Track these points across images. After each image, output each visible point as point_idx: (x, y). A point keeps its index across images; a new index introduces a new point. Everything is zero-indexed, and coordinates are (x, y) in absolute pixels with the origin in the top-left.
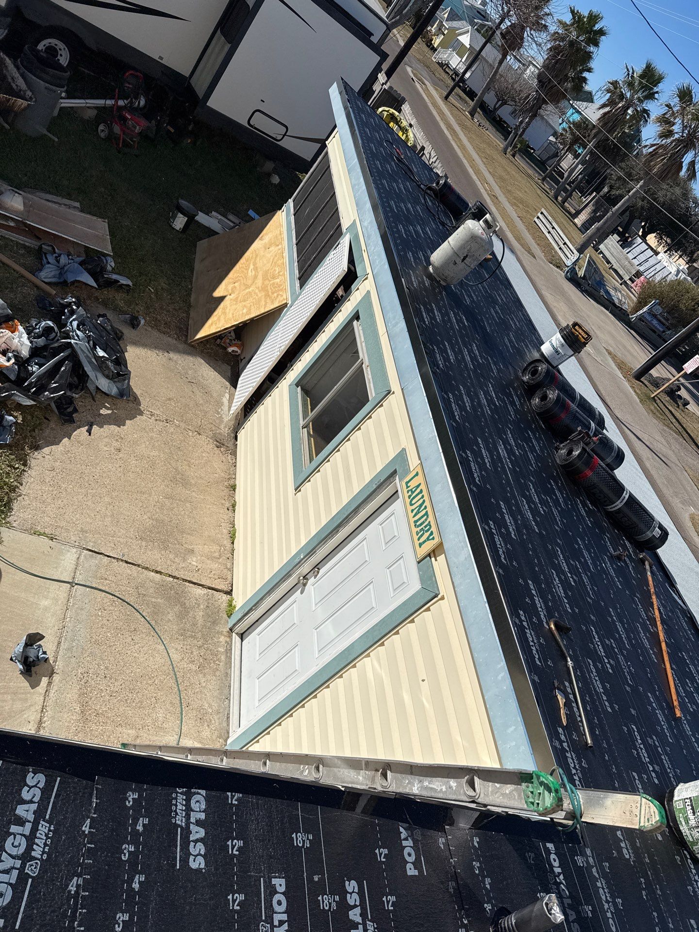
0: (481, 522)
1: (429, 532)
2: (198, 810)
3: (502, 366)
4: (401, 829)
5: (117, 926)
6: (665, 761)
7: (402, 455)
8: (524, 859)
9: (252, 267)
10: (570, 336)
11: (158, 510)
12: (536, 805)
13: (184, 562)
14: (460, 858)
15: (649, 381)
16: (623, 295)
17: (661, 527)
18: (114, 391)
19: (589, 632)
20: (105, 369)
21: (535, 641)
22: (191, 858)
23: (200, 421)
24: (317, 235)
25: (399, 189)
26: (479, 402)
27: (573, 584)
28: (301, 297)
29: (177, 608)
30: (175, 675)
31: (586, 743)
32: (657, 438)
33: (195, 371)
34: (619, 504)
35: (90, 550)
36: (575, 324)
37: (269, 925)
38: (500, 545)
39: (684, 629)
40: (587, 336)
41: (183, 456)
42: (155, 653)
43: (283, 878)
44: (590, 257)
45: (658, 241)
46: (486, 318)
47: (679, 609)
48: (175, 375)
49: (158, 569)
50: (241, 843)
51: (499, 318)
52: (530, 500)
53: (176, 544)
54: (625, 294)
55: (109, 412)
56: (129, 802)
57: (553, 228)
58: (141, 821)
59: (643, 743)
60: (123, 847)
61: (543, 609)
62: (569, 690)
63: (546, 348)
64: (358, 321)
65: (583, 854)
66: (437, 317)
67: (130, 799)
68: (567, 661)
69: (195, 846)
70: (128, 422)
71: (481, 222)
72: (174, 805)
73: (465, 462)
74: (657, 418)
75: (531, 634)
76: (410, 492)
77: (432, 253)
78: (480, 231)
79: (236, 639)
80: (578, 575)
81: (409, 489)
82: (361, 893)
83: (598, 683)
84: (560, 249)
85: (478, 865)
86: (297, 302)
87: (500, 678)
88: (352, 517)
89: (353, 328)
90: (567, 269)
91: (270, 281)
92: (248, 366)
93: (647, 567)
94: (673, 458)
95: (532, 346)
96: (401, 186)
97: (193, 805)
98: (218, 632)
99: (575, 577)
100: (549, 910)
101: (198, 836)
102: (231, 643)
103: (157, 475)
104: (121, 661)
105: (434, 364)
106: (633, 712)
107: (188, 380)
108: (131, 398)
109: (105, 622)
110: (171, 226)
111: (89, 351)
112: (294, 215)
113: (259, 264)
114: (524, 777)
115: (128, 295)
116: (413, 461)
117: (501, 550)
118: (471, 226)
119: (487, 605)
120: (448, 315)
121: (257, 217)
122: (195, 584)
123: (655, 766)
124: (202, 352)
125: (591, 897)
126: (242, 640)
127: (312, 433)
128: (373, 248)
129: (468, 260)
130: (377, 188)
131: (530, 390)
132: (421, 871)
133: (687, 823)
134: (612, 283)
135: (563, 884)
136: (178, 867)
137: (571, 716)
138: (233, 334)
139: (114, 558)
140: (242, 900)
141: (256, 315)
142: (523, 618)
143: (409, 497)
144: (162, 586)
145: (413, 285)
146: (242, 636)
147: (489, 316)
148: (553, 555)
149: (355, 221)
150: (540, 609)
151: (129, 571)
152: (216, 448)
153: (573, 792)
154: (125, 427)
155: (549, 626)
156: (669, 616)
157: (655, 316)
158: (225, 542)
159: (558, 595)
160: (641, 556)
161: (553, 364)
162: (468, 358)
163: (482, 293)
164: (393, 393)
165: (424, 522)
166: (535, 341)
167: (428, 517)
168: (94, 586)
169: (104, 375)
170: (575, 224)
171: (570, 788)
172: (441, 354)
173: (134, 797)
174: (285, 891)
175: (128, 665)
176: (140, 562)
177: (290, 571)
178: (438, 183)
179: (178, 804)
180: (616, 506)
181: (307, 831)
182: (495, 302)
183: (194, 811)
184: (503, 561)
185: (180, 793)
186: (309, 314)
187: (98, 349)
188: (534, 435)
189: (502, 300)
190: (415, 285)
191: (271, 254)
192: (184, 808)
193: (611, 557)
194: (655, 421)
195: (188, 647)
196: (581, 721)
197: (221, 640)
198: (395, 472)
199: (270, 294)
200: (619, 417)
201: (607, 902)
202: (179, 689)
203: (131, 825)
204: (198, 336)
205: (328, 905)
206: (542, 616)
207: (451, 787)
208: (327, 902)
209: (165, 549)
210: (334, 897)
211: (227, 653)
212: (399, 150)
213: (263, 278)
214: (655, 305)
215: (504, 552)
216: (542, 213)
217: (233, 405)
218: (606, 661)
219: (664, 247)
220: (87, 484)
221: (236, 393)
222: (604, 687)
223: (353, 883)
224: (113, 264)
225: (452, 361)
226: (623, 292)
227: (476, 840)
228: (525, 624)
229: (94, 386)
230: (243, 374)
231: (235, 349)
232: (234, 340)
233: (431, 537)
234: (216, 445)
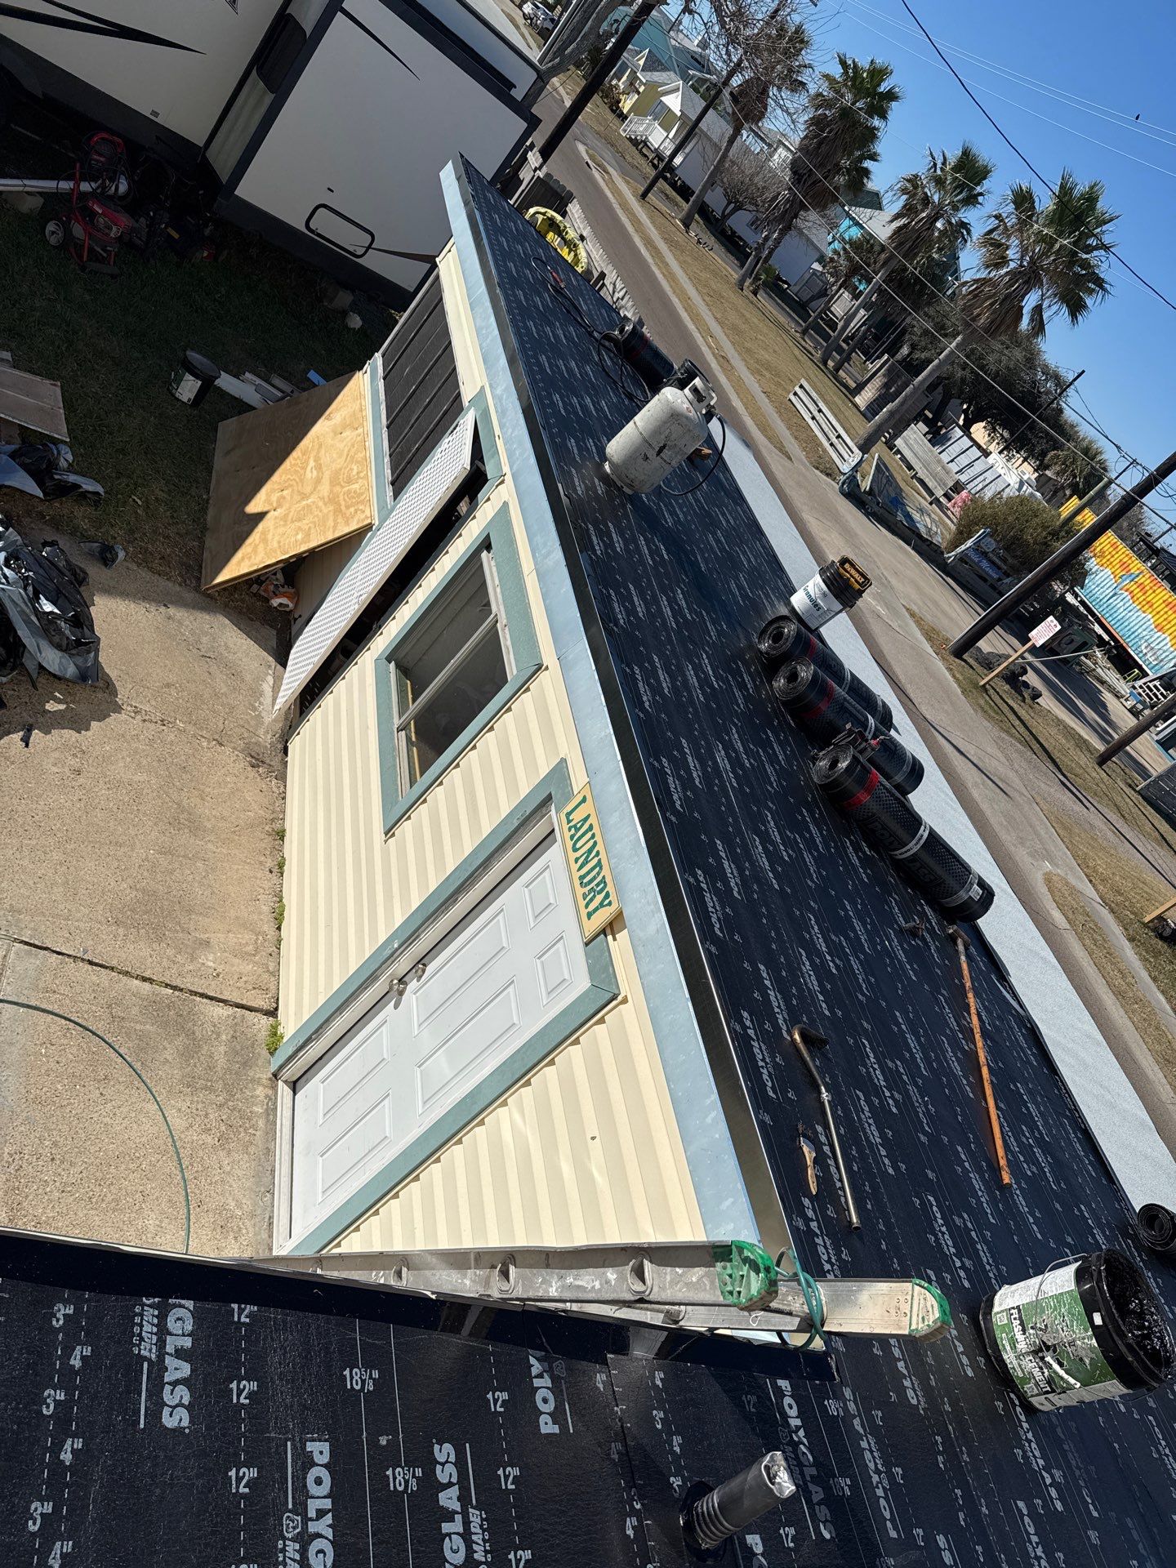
0: (683, 871)
1: (604, 893)
2: (180, 1332)
3: (725, 626)
4: (532, 1361)
5: (30, 1523)
6: (982, 1254)
7: (560, 771)
8: (740, 1405)
9: (312, 463)
10: (836, 580)
11: (145, 874)
12: (735, 1294)
13: (192, 961)
14: (631, 1404)
15: (977, 660)
16: (933, 520)
17: (982, 884)
18: (71, 671)
19: (859, 1048)
20: (53, 633)
21: (768, 1060)
22: (166, 1411)
23: (222, 721)
24: (422, 412)
25: (556, 336)
26: (685, 681)
27: (834, 971)
28: (394, 513)
29: (180, 1041)
30: (178, 1153)
31: (850, 1222)
32: (989, 750)
33: (214, 639)
34: (914, 847)
35: (26, 943)
36: (845, 561)
37: (299, 1518)
38: (714, 907)
39: (1021, 1047)
40: (863, 580)
41: (191, 781)
42: (141, 1117)
43: (326, 1441)
44: (880, 458)
45: (989, 435)
46: (699, 548)
47: (1012, 1015)
48: (178, 644)
49: (147, 974)
50: (254, 1386)
51: (722, 549)
52: (765, 839)
53: (177, 932)
54: (937, 519)
55: (62, 707)
56: (58, 1320)
57: (820, 411)
58: (77, 1352)
59: (946, 1224)
60: (46, 1393)
61: (782, 1010)
62: (823, 1139)
63: (798, 600)
64: (489, 552)
65: (839, 1397)
66: (617, 545)
67: (60, 1315)
68: (820, 1093)
69: (172, 1391)
70: (94, 724)
71: (687, 390)
72: (137, 1324)
73: (659, 776)
74: (990, 718)
75: (760, 1049)
76: (573, 829)
77: (609, 441)
78: (685, 406)
79: (284, 1090)
80: (844, 957)
81: (571, 824)
82: (460, 1464)
83: (873, 1128)
84: (832, 445)
85: (662, 1415)
86: (387, 522)
87: (709, 1120)
88: (480, 874)
89: (482, 564)
90: (843, 478)
91: (343, 487)
92: (307, 629)
93: (961, 948)
94: (1017, 782)
95: (775, 596)
96: (560, 332)
97: (171, 1323)
98: (253, 1081)
99: (837, 961)
100: (772, 1479)
101: (178, 1375)
102: (276, 1099)
103: (145, 814)
104: (80, 1131)
105: (609, 618)
106: (931, 1175)
107: (201, 653)
108: (101, 684)
109: (53, 1065)
110: (173, 395)
111: (25, 603)
112: (384, 379)
113: (325, 459)
114: (719, 1253)
115: (96, 510)
116: (578, 778)
117: (715, 916)
118: (671, 396)
119: (690, 1004)
120: (635, 541)
121: (322, 382)
122: (211, 998)
123: (964, 1260)
124: (226, 606)
125: (849, 1462)
126: (295, 1093)
127: (414, 739)
128: (510, 431)
129: (666, 453)
130: (518, 334)
131: (772, 665)
132: (564, 1427)
133: (1013, 1347)
134: (916, 501)
135: (804, 1445)
136: (142, 1426)
137: (825, 1180)
138: (280, 576)
139: (69, 956)
140: (254, 1478)
141: (320, 543)
142: (748, 1023)
143: (572, 837)
144: (153, 1003)
145: (575, 490)
146: (294, 1086)
147: (705, 546)
148: (802, 926)
149: (483, 388)
150: (776, 1010)
151: (94, 978)
152: (250, 769)
153: (809, 1285)
154: (89, 733)
155: (792, 1037)
156: (995, 1026)
157: (984, 554)
158: (265, 928)
159: (808, 988)
160: (951, 931)
161: (810, 625)
162: (668, 612)
163: (694, 510)
164: (547, 668)
165: (594, 878)
166: (782, 588)
167: (601, 868)
168: (33, 1003)
169: (51, 642)
170: (856, 406)
171: (806, 1280)
172: (622, 603)
173: (67, 1311)
174: (328, 1463)
175: (93, 1137)
176: (114, 963)
177: (376, 970)
178: (622, 330)
179: (144, 1323)
180: (909, 850)
181: (368, 1365)
182: (714, 524)
183: (171, 1334)
184: (718, 933)
185: (148, 1306)
186: (407, 540)
187: (43, 600)
188: (777, 736)
189: (728, 521)
190: (580, 492)
191: (345, 443)
192: (155, 1330)
193: (901, 932)
194: (986, 723)
195: (200, 1106)
196: (843, 1189)
197: (257, 1092)
198: (549, 798)
199: (343, 508)
200: (928, 717)
201: (878, 1472)
202: (183, 1178)
203: (60, 1358)
204: (220, 579)
205: (403, 1483)
206: (780, 1022)
207: (608, 1282)
208: (400, 1478)
209: (160, 939)
210: (414, 1471)
211: (268, 1115)
212: (558, 273)
213: (331, 482)
214: (985, 536)
215: (719, 919)
216: (801, 387)
217: (280, 694)
218: (887, 1094)
219: (998, 444)
220: (21, 831)
221: (286, 675)
222: (883, 1135)
223: (448, 1447)
224: (70, 458)
225: (641, 615)
226: (933, 516)
227: (659, 1376)
228: (751, 1032)
229: (36, 663)
230: (297, 644)
231: (284, 601)
232: (283, 587)
233: (606, 902)
234: (250, 763)
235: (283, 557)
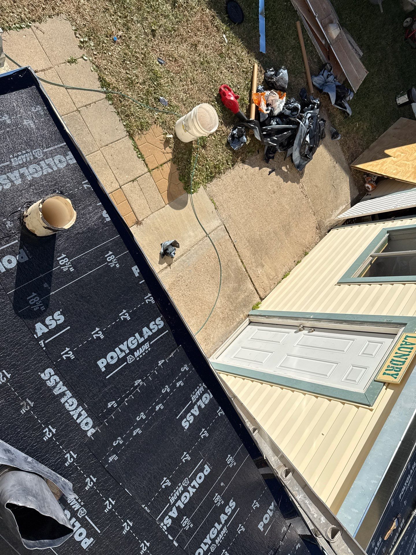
1: (397, 373)
2: (204, 401)
4: (273, 504)
11: (266, 234)
13: (256, 267)
14: (285, 545)
18: (297, 162)
20: (303, 148)
21: (408, 485)
22: (185, 420)
23: (320, 208)
29: (236, 285)
30: (212, 312)
33: (340, 182)
35: (225, 227)
37: (189, 482)
41: (298, 219)
42: (212, 295)
43: (210, 469)
48: (330, 177)
49: (243, 261)
50: (207, 435)
53: (259, 257)
55: (286, 171)
56: (183, 369)
58: (180, 382)
60: (166, 386)
62: (402, 525)
69: (190, 416)
70: (289, 182)
72: (197, 389)
75: (409, 479)
76: (404, 343)
79: (247, 321)
81: (405, 340)
82: (233, 511)
87: (372, 482)
92: (369, 201)
97: (204, 397)
98: (242, 311)
101: (195, 413)
102: (244, 321)
103: (279, 218)
104: (197, 285)
107: (333, 184)
108: (301, 172)
110: (396, 99)
111: (304, 134)
115: (344, 119)
119: (400, 443)
122: (252, 281)
124: (353, 175)
126: (249, 325)
127: (372, 262)
132: (264, 531)
136: (177, 418)
137: (391, 538)
138: (376, 178)
139: (231, 239)
140: (188, 460)
141: (399, 178)
142: (413, 468)
143: (402, 345)
144: (238, 269)
146: (250, 323)
151: (232, 251)
152: (315, 228)
154: (286, 184)
158: (280, 275)
165: (398, 365)
167: (403, 364)
168: (214, 244)
169: (300, 150)
173: (186, 369)
174: (206, 475)
175: (199, 289)
176: (239, 251)
177: (299, 318)
179: (199, 390)
181: (235, 460)
183: (202, 400)
185: (203, 386)
187: (308, 136)
192: (199, 395)
195: (226, 305)
197: (241, 315)
198: (405, 324)
202: (208, 318)
203: (176, 379)
204: (358, 166)
205: (217, 501)
207: (320, 521)
208: (218, 499)
209: (254, 255)
210: (222, 501)
211: (239, 323)
217: (343, 214)
220: (248, 196)
221: (350, 209)
223: (234, 504)
224: (351, 98)
227: (299, 545)
229: (291, 153)
230: (362, 203)
231: (370, 187)
232: (373, 182)
233: (395, 376)
234: (317, 226)
235: (384, 174)
